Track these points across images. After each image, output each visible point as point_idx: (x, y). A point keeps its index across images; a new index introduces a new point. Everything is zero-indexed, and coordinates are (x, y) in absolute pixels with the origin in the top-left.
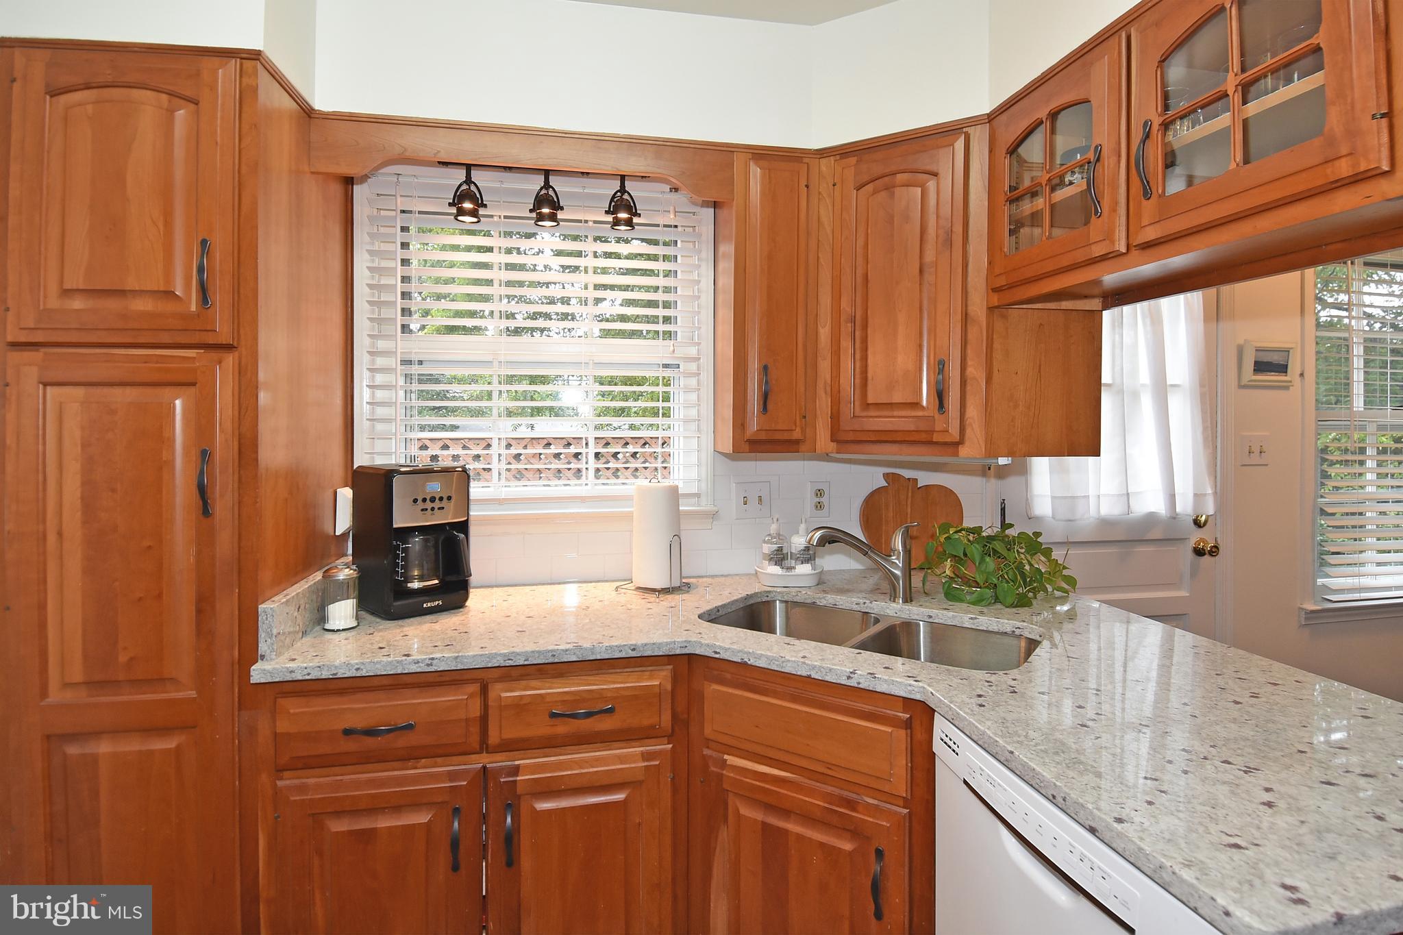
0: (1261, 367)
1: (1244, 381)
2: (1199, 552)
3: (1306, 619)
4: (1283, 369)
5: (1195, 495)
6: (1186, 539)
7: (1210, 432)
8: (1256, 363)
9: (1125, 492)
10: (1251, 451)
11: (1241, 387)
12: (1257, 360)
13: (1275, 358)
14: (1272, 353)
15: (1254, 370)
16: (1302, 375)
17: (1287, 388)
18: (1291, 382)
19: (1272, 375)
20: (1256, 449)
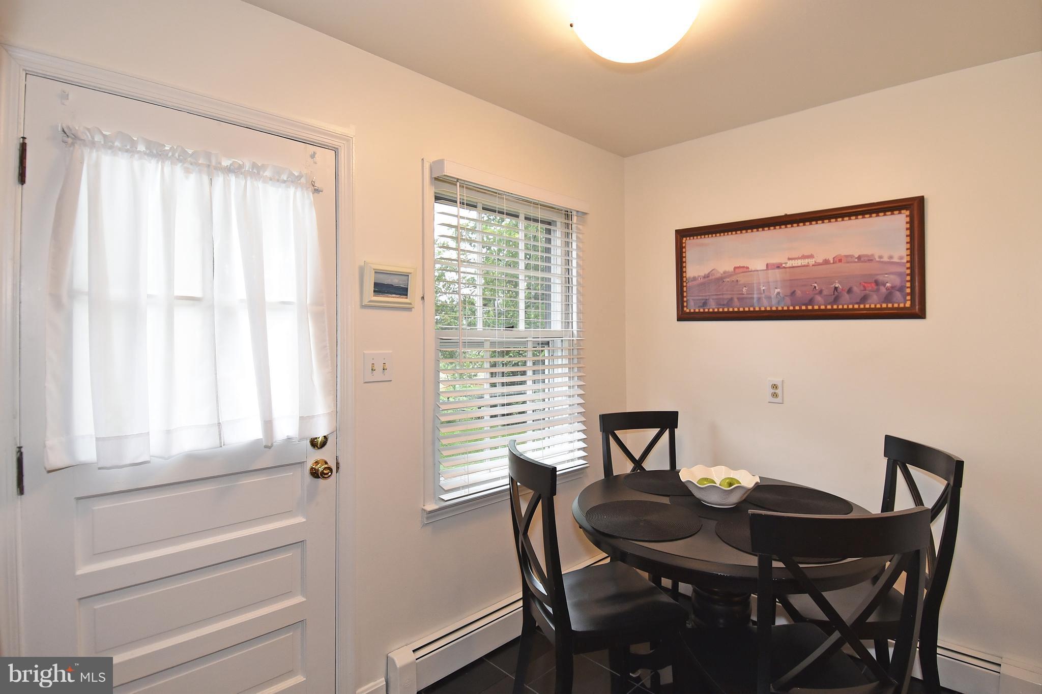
0: (381, 288)
1: (365, 302)
2: (315, 474)
3: (428, 518)
4: (403, 291)
5: (301, 418)
6: (303, 462)
7: (328, 351)
8: (376, 285)
9: (217, 422)
10: (374, 368)
11: (364, 307)
12: (376, 282)
13: (395, 281)
14: (392, 277)
15: (374, 291)
16: (423, 298)
17: (410, 309)
18: (410, 304)
19: (393, 297)
20: (379, 368)
